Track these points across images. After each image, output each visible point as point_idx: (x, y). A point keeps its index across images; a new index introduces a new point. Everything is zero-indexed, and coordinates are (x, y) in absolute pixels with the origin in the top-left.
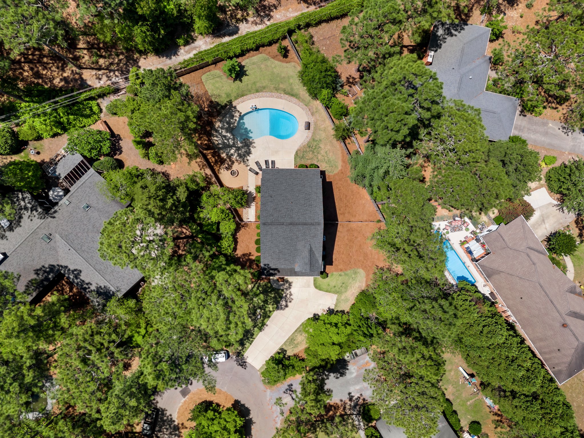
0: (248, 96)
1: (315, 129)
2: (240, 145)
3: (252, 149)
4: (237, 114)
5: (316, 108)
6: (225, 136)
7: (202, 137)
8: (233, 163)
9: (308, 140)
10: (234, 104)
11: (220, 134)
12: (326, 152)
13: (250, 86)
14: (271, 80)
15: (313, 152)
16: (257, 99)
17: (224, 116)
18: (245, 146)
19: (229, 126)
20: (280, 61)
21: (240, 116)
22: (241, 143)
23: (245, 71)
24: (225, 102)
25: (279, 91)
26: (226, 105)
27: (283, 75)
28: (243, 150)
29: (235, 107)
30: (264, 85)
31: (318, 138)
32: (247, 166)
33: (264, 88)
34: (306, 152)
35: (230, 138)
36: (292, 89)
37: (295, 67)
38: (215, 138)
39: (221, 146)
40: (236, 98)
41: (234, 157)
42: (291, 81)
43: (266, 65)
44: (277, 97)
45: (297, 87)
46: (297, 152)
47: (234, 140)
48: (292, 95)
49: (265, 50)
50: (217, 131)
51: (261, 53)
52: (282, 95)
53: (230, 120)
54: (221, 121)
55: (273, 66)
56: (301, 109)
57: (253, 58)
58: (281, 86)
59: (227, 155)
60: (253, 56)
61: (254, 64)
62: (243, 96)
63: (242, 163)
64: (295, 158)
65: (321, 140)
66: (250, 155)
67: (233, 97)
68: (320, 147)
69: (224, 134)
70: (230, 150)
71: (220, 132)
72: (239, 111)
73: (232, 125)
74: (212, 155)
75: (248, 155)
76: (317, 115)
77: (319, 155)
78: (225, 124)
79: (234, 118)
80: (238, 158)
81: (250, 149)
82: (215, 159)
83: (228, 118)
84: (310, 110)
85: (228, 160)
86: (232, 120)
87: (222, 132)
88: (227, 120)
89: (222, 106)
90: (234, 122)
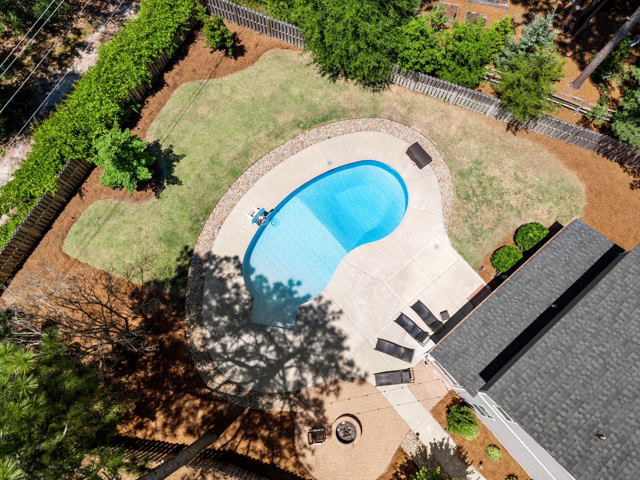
0: (224, 202)
1: (444, 148)
2: (297, 340)
3: (337, 324)
4: (229, 269)
5: (404, 103)
6: (241, 352)
7: (179, 410)
8: (318, 405)
9: (448, 184)
10: (201, 250)
11: (224, 356)
12: (517, 178)
13: (208, 177)
14: (248, 126)
15: (489, 203)
16: (251, 191)
17: (200, 300)
18: (313, 333)
19: (233, 316)
20: (235, 70)
21: (239, 266)
22: (297, 331)
23: (170, 151)
24: (174, 265)
25: (287, 135)
26: (182, 271)
27: (266, 94)
28: (318, 347)
29: (210, 257)
30: (240, 147)
31: (466, 163)
32: (363, 380)
33: (246, 153)
34: (471, 215)
35: (258, 346)
36: (313, 107)
37: (279, 58)
38: (219, 380)
39: (250, 386)
40: (196, 231)
41: (310, 385)
42: (295, 91)
43: (209, 103)
44: (294, 151)
45: (320, 93)
46: (450, 234)
47: (270, 340)
48: (325, 120)
49: (179, 74)
50: (209, 356)
51: (175, 86)
52: (301, 137)
53: (221, 301)
54: (200, 321)
55: (227, 92)
56: (371, 134)
57: (165, 109)
58: (282, 119)
59: (285, 396)
60: (162, 105)
61: (176, 121)
62: (208, 212)
63: (343, 384)
64: (461, 253)
65: (478, 162)
66: (346, 343)
67: (186, 234)
68: (492, 179)
69: (235, 347)
70: (283, 378)
71: (219, 350)
72: (227, 259)
73: (237, 307)
74: (246, 437)
75: (342, 349)
76: (418, 115)
77: (506, 197)
78: (216, 319)
79: (229, 284)
80: (320, 380)
81: (332, 330)
82: (263, 438)
83: (214, 297)
84: (391, 119)
85: (299, 410)
86: (227, 296)
87: (224, 346)
88: (214, 303)
89: (173, 282)
90: (237, 294)
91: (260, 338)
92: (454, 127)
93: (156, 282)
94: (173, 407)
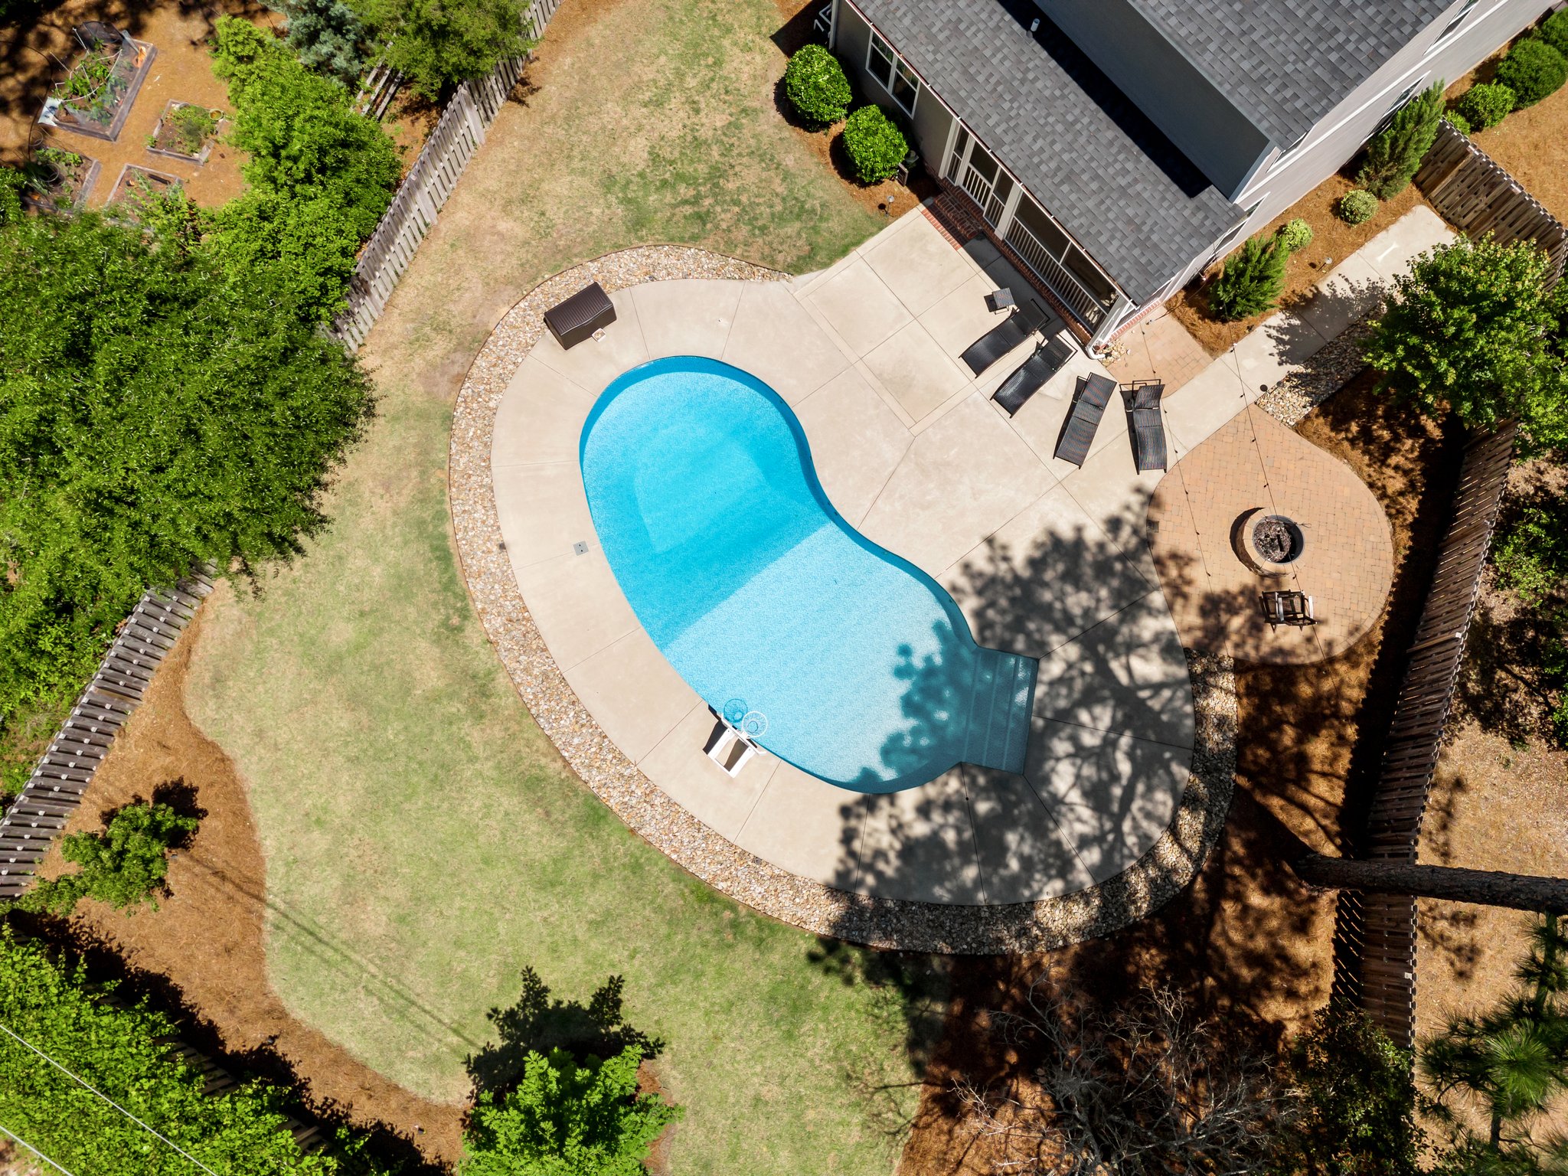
0: (679, 847)
1: (563, 258)
2: (1064, 653)
3: (1020, 553)
4: (876, 832)
5: (417, 342)
6: (1096, 795)
7: (1252, 958)
8: (1214, 605)
9: (663, 257)
10: (821, 914)
11: (1108, 841)
12: (658, 103)
13: (600, 898)
14: (443, 774)
15: (717, 174)
16: (652, 769)
17: (963, 911)
18: (1045, 612)
19: (1003, 820)
20: (241, 815)
21: (870, 804)
22: (1040, 652)
23: (509, 1020)
24: (864, 993)
25: (483, 659)
26: (881, 968)
27: (342, 720)
28: (1077, 601)
29: (841, 887)
30: (509, 801)
31: (605, 211)
32: (1152, 500)
33: (532, 785)
34: (748, 217)
35: (1080, 753)
36: (402, 586)
37: (218, 680)
38: (1169, 853)
39: (1182, 772)
40: (766, 929)
41: (1169, 624)
42: (342, 633)
43: (350, 898)
44: (531, 640)
45: (358, 561)
46: (797, 268)
47: (1064, 719)
48: (443, 555)
49: (231, 1002)
50: (1111, 883)
51: (277, 1013)
52: (494, 623)
53: (965, 851)
54: (1021, 911)
55: (319, 842)
56: (500, 433)
57: (355, 1047)
58: (430, 676)
59: (1199, 685)
60: (340, 1058)
61: (403, 1005)
62: (707, 896)
63: (1164, 543)
64: (844, 251)
65: (608, 182)
66: (1067, 533)
67: (775, 958)
68: (655, 158)
69: (1086, 813)
70: (1157, 688)
71: (1093, 856)
72: (848, 837)
73: (983, 807)
74: (1302, 781)
75: (1079, 544)
76: (458, 310)
77: (705, 133)
78: (1014, 865)
79: (920, 829)
80: (1157, 599)
81: (1036, 564)
82: (1300, 740)
83: (955, 873)
84: (460, 379)
85: (1228, 651)
86: (950, 837)
87: (1084, 842)
88: (970, 873)
89: (913, 992)
90: (947, 806)
91: (1061, 747)
92: (503, 226)
93: (913, 1044)
94: (1246, 973)
